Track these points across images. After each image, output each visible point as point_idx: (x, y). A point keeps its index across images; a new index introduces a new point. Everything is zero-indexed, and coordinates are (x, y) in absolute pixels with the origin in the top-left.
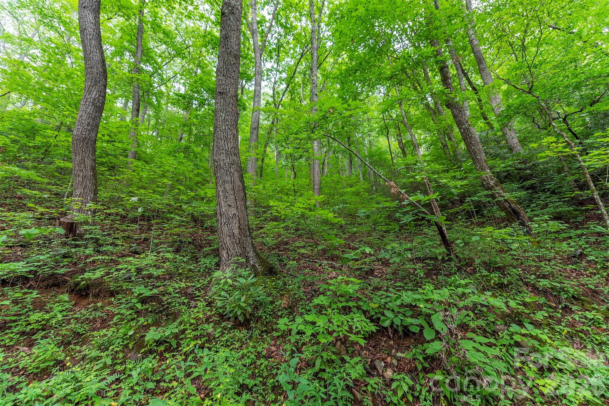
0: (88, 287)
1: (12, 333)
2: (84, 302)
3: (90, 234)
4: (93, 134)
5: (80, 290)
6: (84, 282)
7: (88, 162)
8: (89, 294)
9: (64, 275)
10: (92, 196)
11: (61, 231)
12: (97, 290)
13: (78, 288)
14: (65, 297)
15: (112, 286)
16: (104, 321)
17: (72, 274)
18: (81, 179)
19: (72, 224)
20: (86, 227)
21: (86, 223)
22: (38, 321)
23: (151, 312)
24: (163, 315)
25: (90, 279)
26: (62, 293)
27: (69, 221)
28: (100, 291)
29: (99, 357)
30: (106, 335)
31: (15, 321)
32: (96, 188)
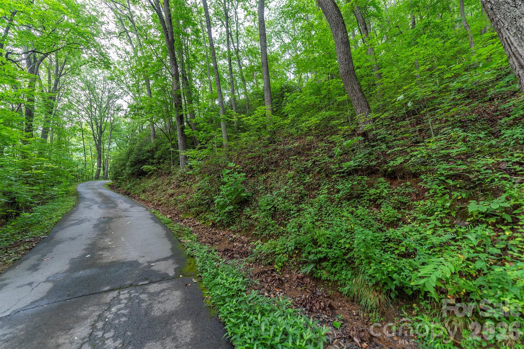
0: (394, 172)
1: (365, 200)
2: (396, 182)
3: (380, 135)
4: (351, 65)
5: (389, 174)
6: (390, 169)
7: (356, 87)
8: (397, 177)
9: (375, 166)
10: (368, 110)
11: (361, 138)
12: (401, 173)
13: (387, 173)
14: (382, 179)
15: (413, 170)
16: (417, 195)
17: (379, 164)
18: (356, 101)
19: (364, 133)
20: (374, 132)
21: (372, 130)
22: (374, 194)
23: (460, 188)
24: (477, 190)
25: (393, 167)
26: (379, 177)
27: (362, 132)
28: (404, 174)
29: (427, 219)
30: (425, 205)
31: (363, 194)
32: (368, 104)
